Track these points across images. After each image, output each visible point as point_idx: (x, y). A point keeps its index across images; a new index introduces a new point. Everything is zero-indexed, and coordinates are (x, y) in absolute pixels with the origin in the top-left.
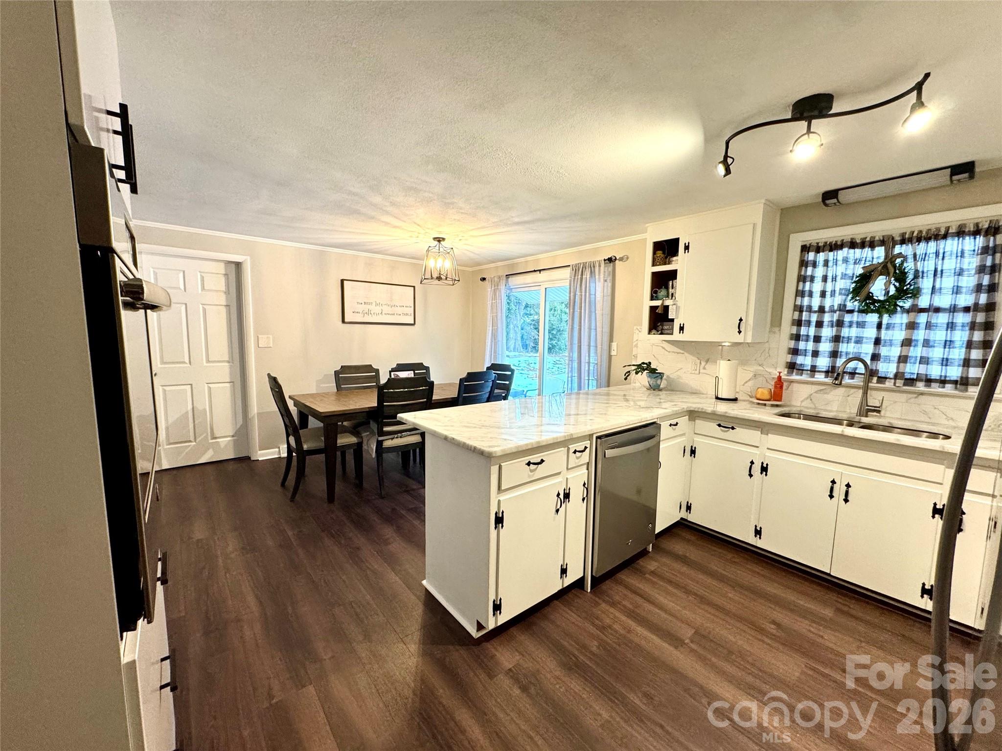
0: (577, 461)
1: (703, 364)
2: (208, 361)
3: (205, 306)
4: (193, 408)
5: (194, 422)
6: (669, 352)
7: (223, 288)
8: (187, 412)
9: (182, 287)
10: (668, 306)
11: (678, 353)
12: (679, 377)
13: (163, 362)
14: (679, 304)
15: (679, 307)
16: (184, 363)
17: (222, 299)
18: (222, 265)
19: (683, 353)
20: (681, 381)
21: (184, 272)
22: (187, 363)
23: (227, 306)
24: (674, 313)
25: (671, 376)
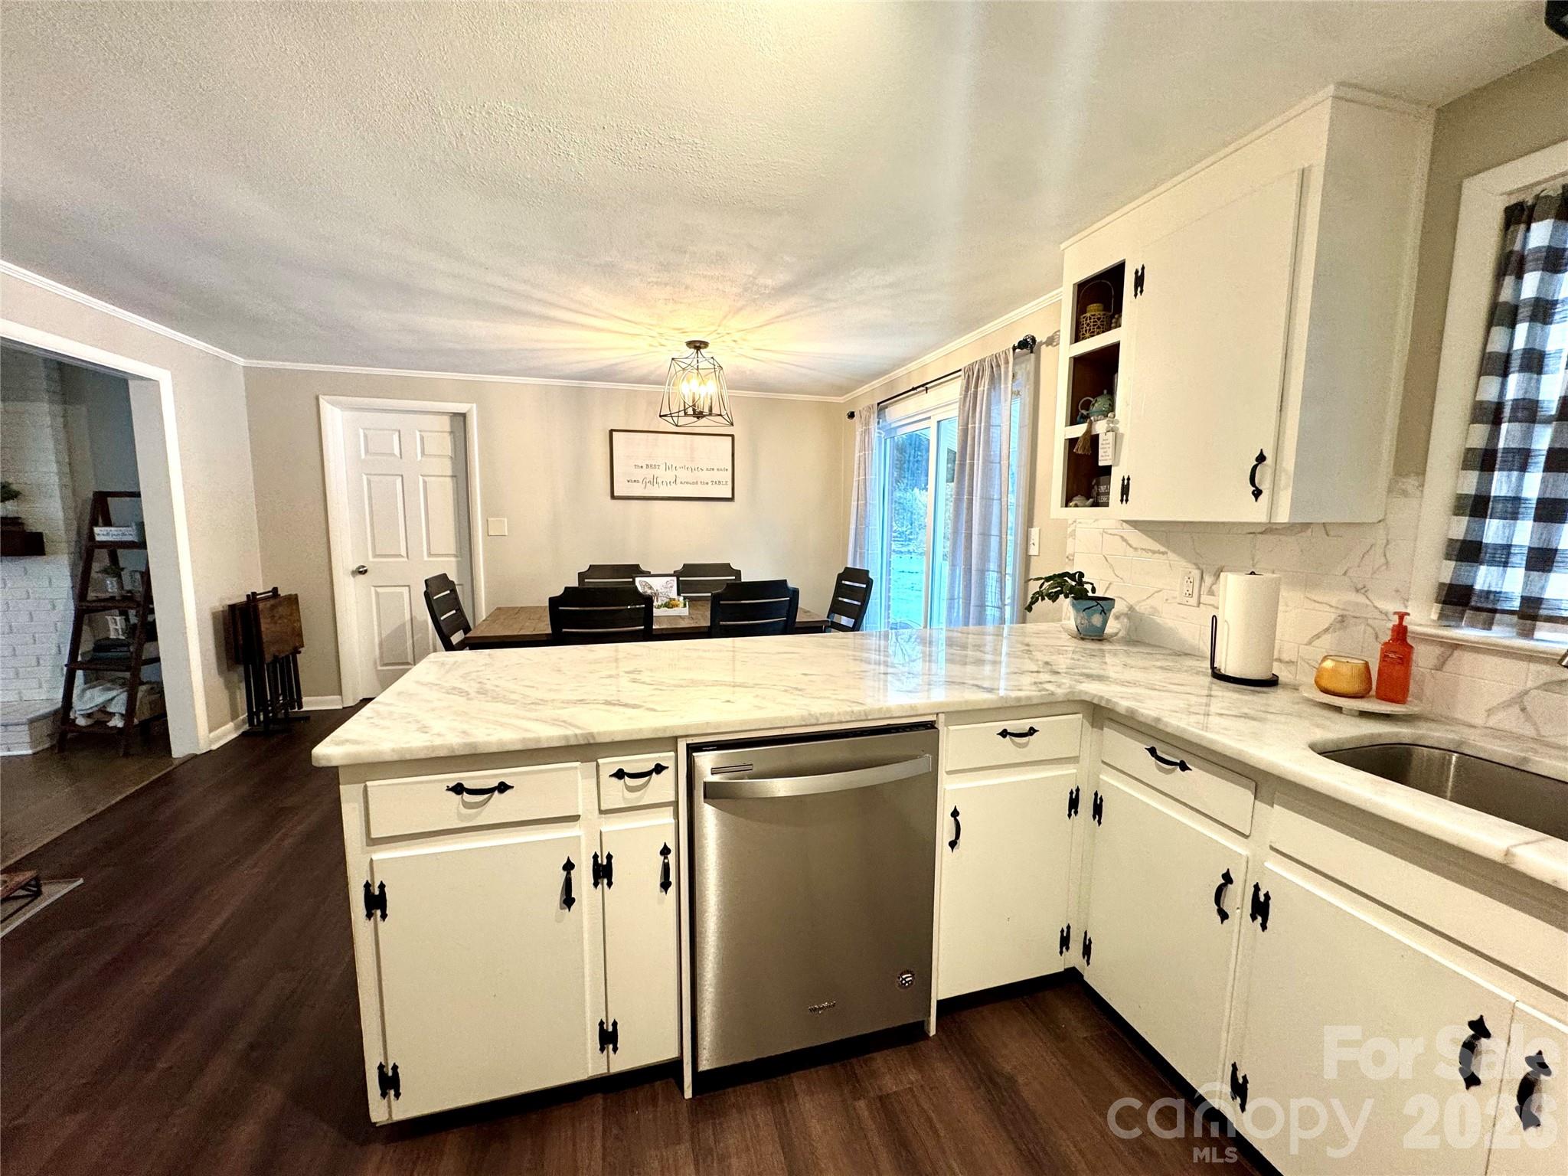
0: (628, 795)
1: (1208, 580)
2: (430, 555)
3: (426, 478)
4: (412, 619)
5: (413, 637)
6: (1136, 549)
7: (449, 452)
8: (404, 625)
9: (397, 452)
10: (1098, 435)
11: (1154, 552)
12: (1155, 611)
13: (375, 556)
14: (1122, 428)
15: (1122, 435)
16: (400, 556)
17: (447, 467)
18: (446, 420)
19: (1163, 553)
20: (1158, 620)
21: (399, 432)
22: (402, 556)
23: (452, 476)
24: (1110, 452)
25: (1137, 608)
